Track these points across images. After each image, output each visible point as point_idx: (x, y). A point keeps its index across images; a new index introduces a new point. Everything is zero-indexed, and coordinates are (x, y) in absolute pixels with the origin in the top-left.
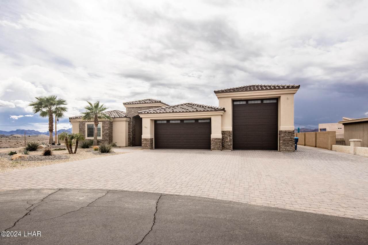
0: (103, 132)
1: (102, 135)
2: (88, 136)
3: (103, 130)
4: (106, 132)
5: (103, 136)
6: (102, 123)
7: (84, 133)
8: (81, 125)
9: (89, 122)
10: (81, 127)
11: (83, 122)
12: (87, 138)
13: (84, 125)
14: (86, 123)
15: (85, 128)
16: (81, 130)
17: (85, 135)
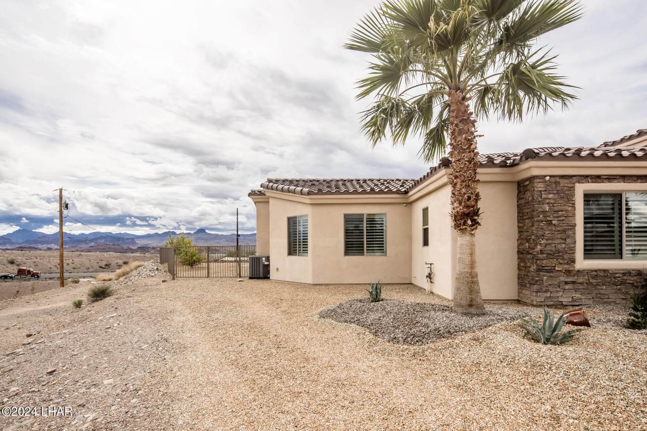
2: (589, 253)
7: (568, 237)
8: (551, 196)
9: (597, 178)
10: (547, 208)
11: (564, 182)
12: (582, 263)
13: (569, 197)
14: (577, 185)
15: (574, 215)
16: (550, 223)
17: (573, 250)
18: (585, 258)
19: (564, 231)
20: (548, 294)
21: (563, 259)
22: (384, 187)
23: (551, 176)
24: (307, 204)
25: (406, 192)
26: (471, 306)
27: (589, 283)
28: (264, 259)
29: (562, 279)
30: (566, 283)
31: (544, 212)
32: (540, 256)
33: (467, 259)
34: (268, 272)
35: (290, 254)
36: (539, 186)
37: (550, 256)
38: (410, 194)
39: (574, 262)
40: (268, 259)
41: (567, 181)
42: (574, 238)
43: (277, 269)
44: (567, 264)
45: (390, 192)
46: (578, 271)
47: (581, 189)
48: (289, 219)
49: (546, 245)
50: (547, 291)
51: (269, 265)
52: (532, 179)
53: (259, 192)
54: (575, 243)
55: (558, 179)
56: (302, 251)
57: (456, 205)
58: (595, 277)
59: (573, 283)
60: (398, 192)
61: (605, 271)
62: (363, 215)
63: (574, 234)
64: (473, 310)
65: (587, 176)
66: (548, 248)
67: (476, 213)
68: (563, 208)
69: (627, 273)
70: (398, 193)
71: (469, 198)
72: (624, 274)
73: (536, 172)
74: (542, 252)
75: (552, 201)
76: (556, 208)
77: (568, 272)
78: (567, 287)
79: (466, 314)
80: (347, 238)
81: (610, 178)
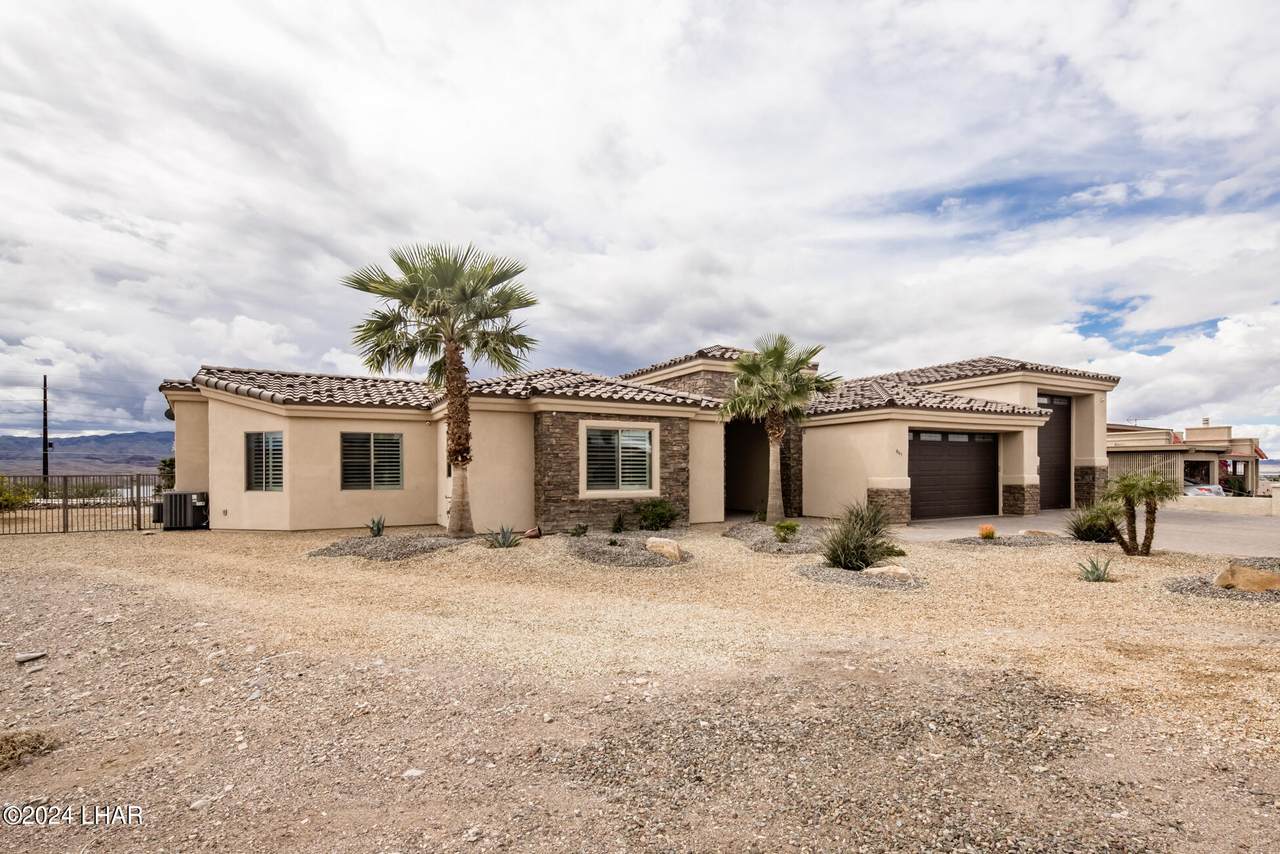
0: (664, 465)
1: (662, 478)
2: (590, 486)
3: (662, 457)
4: (680, 466)
5: (662, 484)
6: (661, 426)
7: (573, 469)
8: (557, 430)
9: (597, 416)
10: (554, 442)
11: (568, 418)
12: (585, 493)
13: (572, 431)
14: (581, 421)
15: (578, 448)
16: (556, 456)
17: (576, 481)
18: (588, 489)
19: (570, 463)
20: (555, 523)
21: (569, 490)
22: (400, 397)
23: (557, 412)
24: (281, 416)
25: (429, 408)
26: (461, 530)
27: (590, 512)
28: (194, 497)
29: (567, 508)
30: (571, 512)
31: (551, 445)
32: (548, 487)
33: (460, 491)
34: (206, 518)
35: (249, 487)
36: (547, 421)
37: (558, 486)
38: (434, 411)
39: (578, 492)
40: (205, 497)
41: (571, 417)
42: (578, 470)
43: (225, 513)
44: (573, 494)
45: (407, 406)
46: (581, 501)
47: (584, 425)
48: (248, 436)
49: (553, 477)
50: (553, 520)
51: (206, 507)
52: (541, 412)
53: (181, 384)
54: (578, 475)
55: (563, 415)
56: (271, 484)
57: (450, 442)
58: (596, 506)
59: (578, 511)
60: (418, 407)
61: (604, 500)
62: (369, 435)
63: (578, 466)
64: (463, 535)
65: (589, 414)
66: (555, 479)
67: (467, 450)
68: (569, 442)
69: (622, 501)
70: (418, 409)
71: (460, 437)
72: (619, 503)
73: (542, 408)
74: (549, 483)
75: (559, 435)
76: (562, 443)
77: (573, 502)
78: (572, 516)
79: (457, 538)
80: (345, 458)
81: (608, 416)
